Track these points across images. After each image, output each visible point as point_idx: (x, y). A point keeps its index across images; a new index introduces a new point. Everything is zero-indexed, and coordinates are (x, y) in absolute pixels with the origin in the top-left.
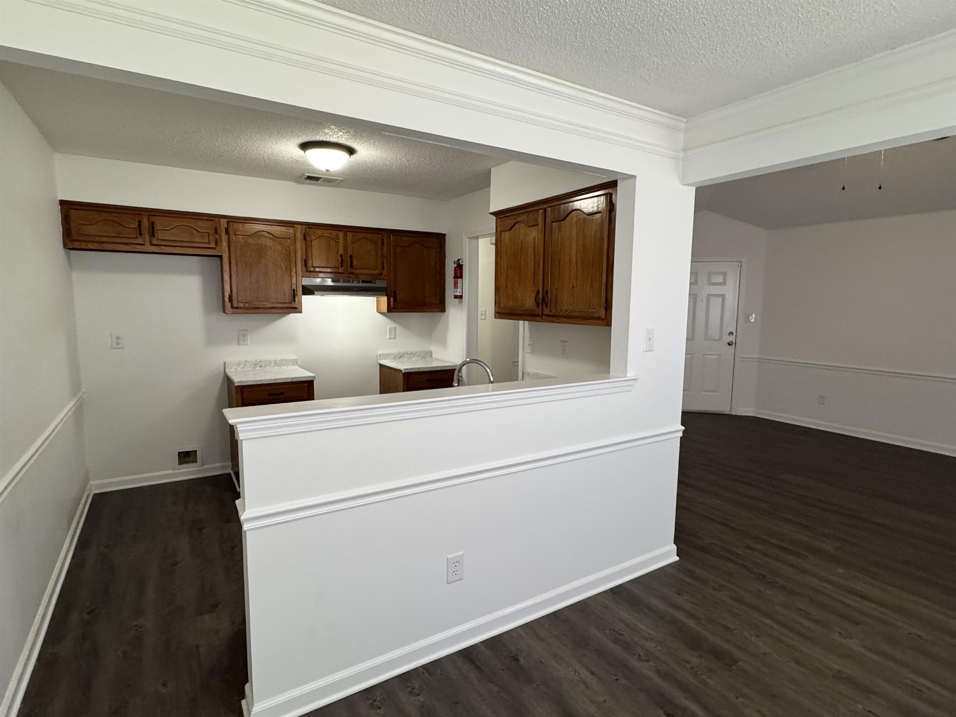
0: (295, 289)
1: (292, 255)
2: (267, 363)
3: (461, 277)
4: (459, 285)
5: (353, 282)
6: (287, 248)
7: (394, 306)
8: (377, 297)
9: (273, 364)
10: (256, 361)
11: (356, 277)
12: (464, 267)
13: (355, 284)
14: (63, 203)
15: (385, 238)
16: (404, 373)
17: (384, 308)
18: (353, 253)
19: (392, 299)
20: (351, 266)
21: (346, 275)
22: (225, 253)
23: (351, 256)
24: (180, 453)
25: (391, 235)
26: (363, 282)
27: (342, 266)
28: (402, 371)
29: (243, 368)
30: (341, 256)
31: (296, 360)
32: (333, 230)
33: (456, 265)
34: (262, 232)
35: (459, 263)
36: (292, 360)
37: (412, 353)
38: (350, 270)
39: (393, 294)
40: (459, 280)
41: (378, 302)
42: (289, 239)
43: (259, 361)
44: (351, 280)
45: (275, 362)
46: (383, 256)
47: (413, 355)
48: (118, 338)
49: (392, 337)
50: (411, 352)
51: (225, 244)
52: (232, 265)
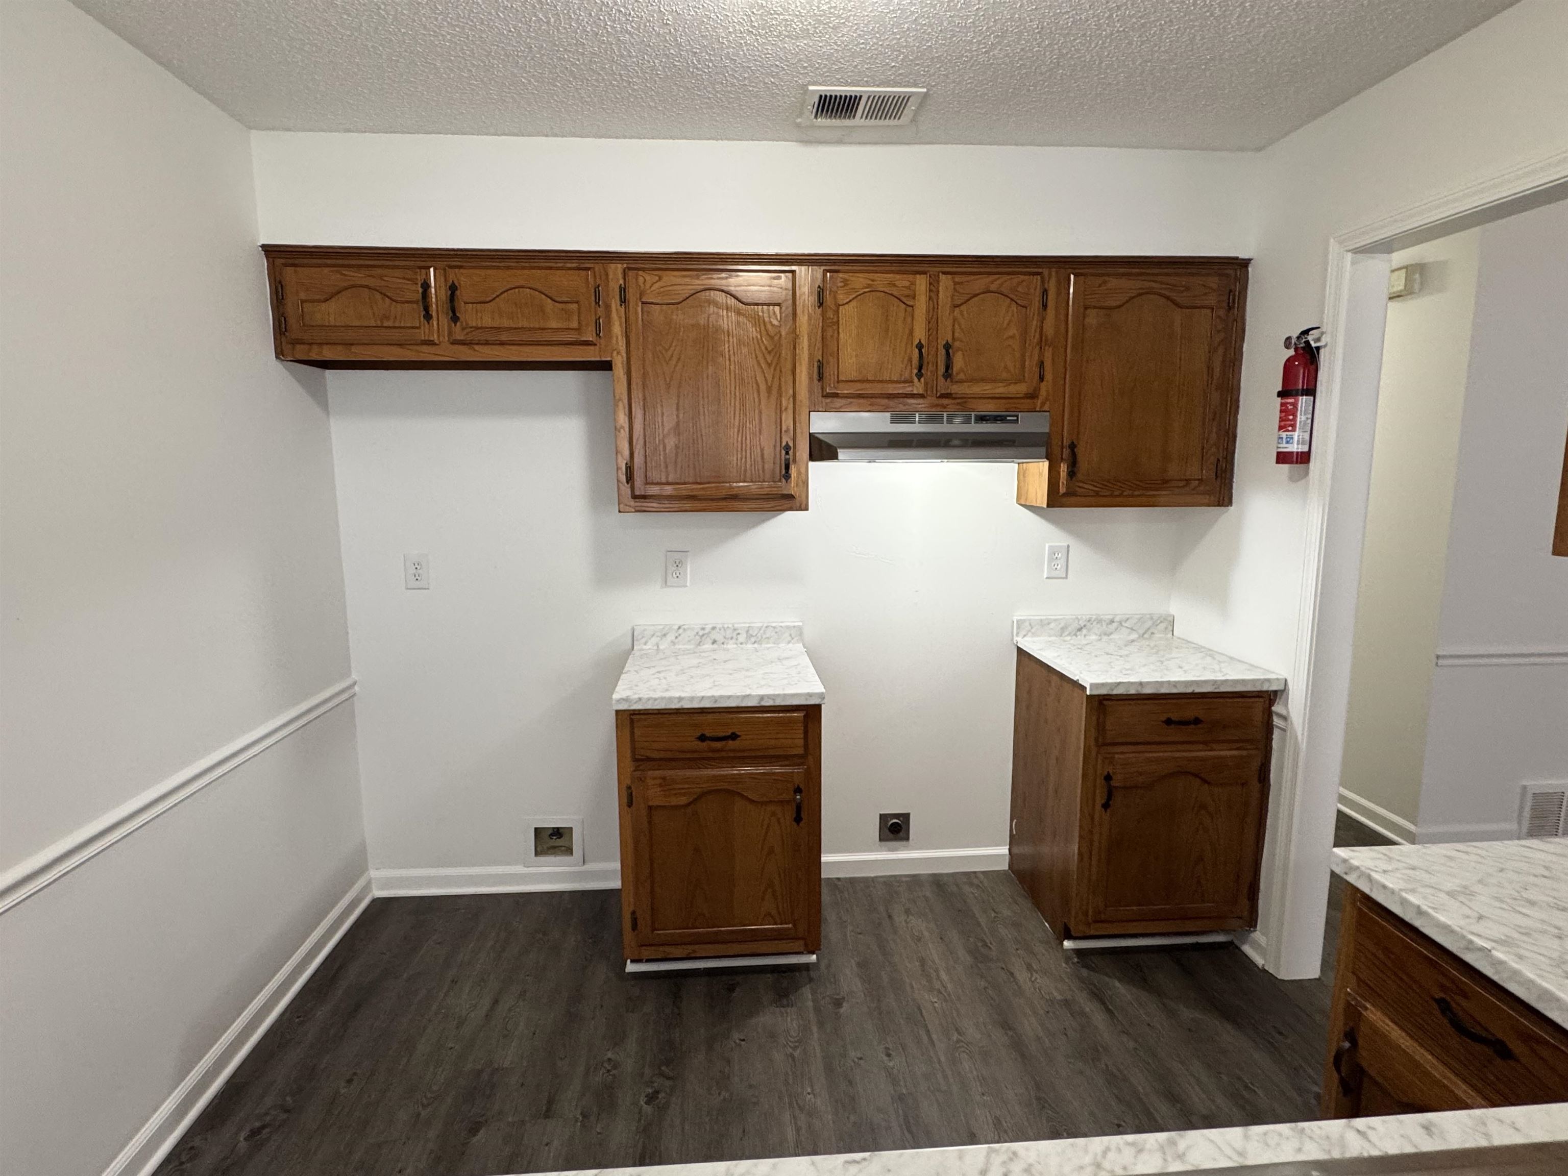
0: (791, 444)
1: (785, 352)
2: (729, 633)
3: (1311, 391)
4: (1301, 418)
5: (950, 421)
6: (772, 332)
7: (1068, 488)
8: (1019, 463)
9: (742, 638)
10: (703, 629)
11: (963, 403)
12: (1323, 356)
13: (957, 426)
14: (271, 252)
15: (1052, 287)
16: (1090, 698)
17: (1039, 492)
18: (953, 338)
19: (1063, 468)
20: (948, 374)
21: (931, 400)
22: (618, 353)
23: (947, 347)
24: (537, 831)
25: (1072, 276)
26: (981, 419)
27: (920, 375)
28: (1083, 688)
29: (673, 643)
30: (920, 346)
31: (800, 628)
32: (898, 273)
33: (1291, 352)
34: (707, 293)
35: (1307, 343)
36: (788, 627)
37: (1112, 621)
38: (943, 386)
39: (1066, 452)
40: (1303, 401)
41: (1022, 476)
42: (779, 305)
43: (708, 628)
44: (945, 414)
45: (747, 632)
46: (1042, 342)
47: (1115, 625)
48: (417, 565)
49: (1055, 573)
50: (1111, 617)
51: (617, 329)
52: (634, 386)
